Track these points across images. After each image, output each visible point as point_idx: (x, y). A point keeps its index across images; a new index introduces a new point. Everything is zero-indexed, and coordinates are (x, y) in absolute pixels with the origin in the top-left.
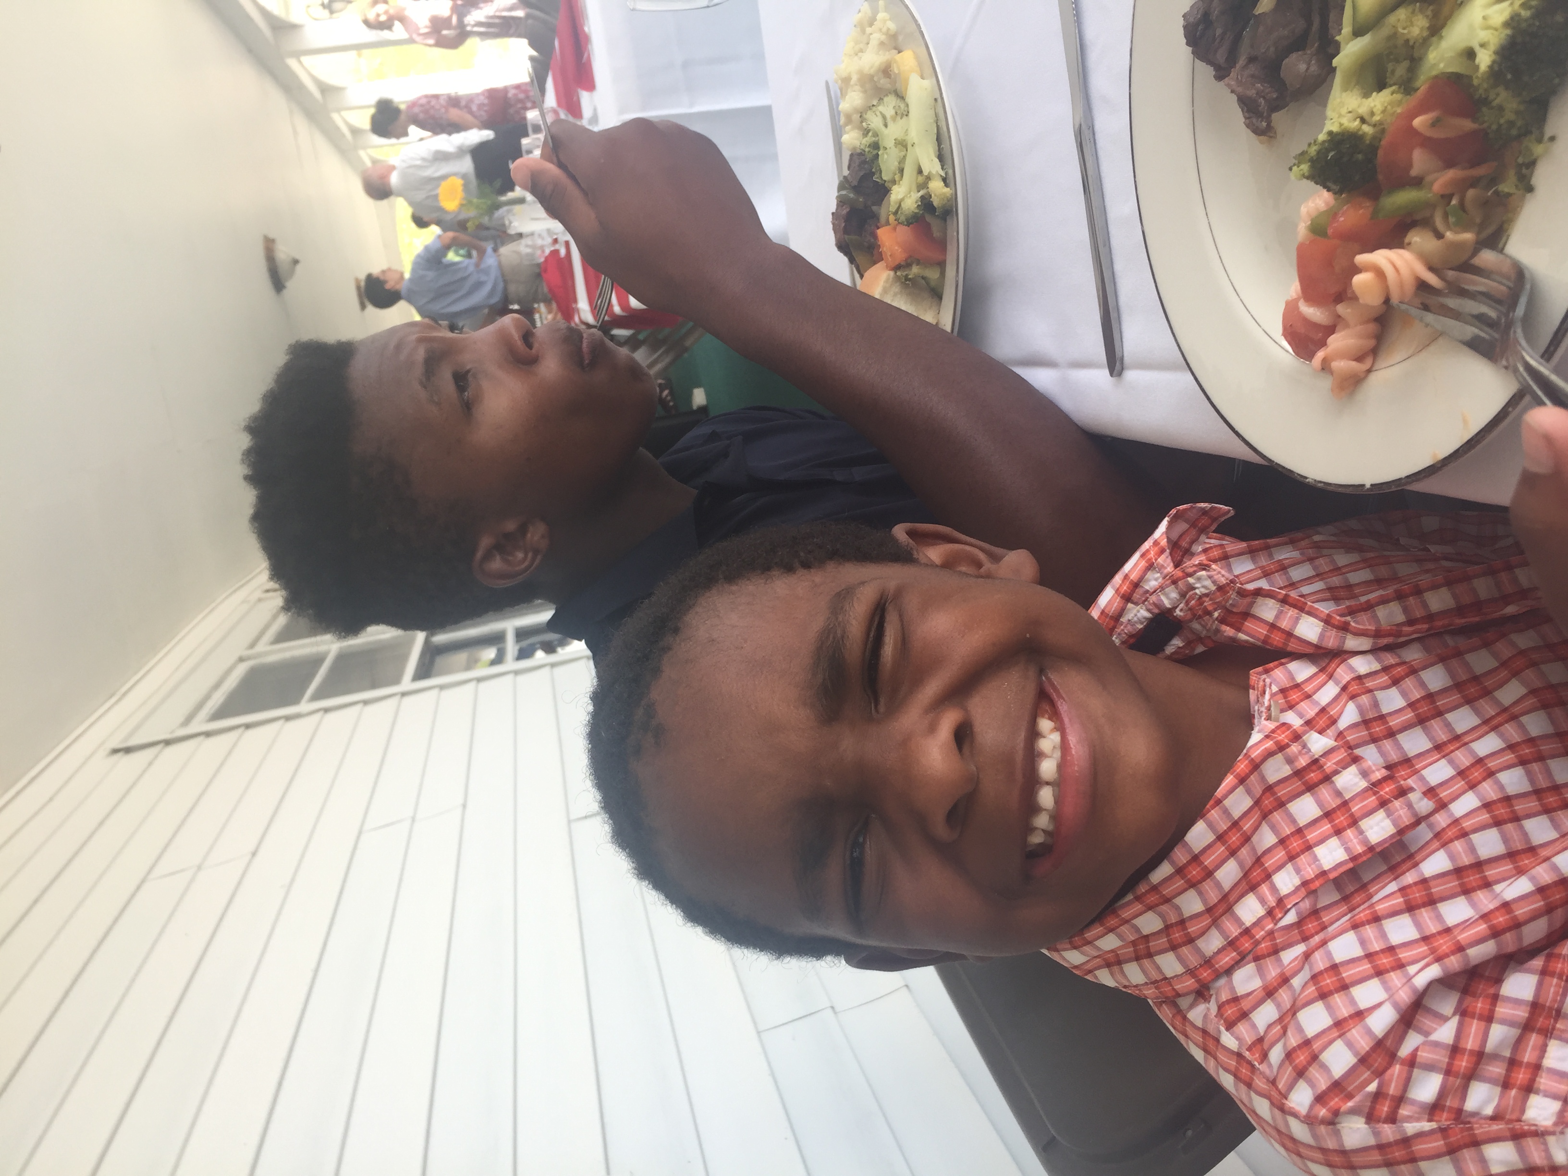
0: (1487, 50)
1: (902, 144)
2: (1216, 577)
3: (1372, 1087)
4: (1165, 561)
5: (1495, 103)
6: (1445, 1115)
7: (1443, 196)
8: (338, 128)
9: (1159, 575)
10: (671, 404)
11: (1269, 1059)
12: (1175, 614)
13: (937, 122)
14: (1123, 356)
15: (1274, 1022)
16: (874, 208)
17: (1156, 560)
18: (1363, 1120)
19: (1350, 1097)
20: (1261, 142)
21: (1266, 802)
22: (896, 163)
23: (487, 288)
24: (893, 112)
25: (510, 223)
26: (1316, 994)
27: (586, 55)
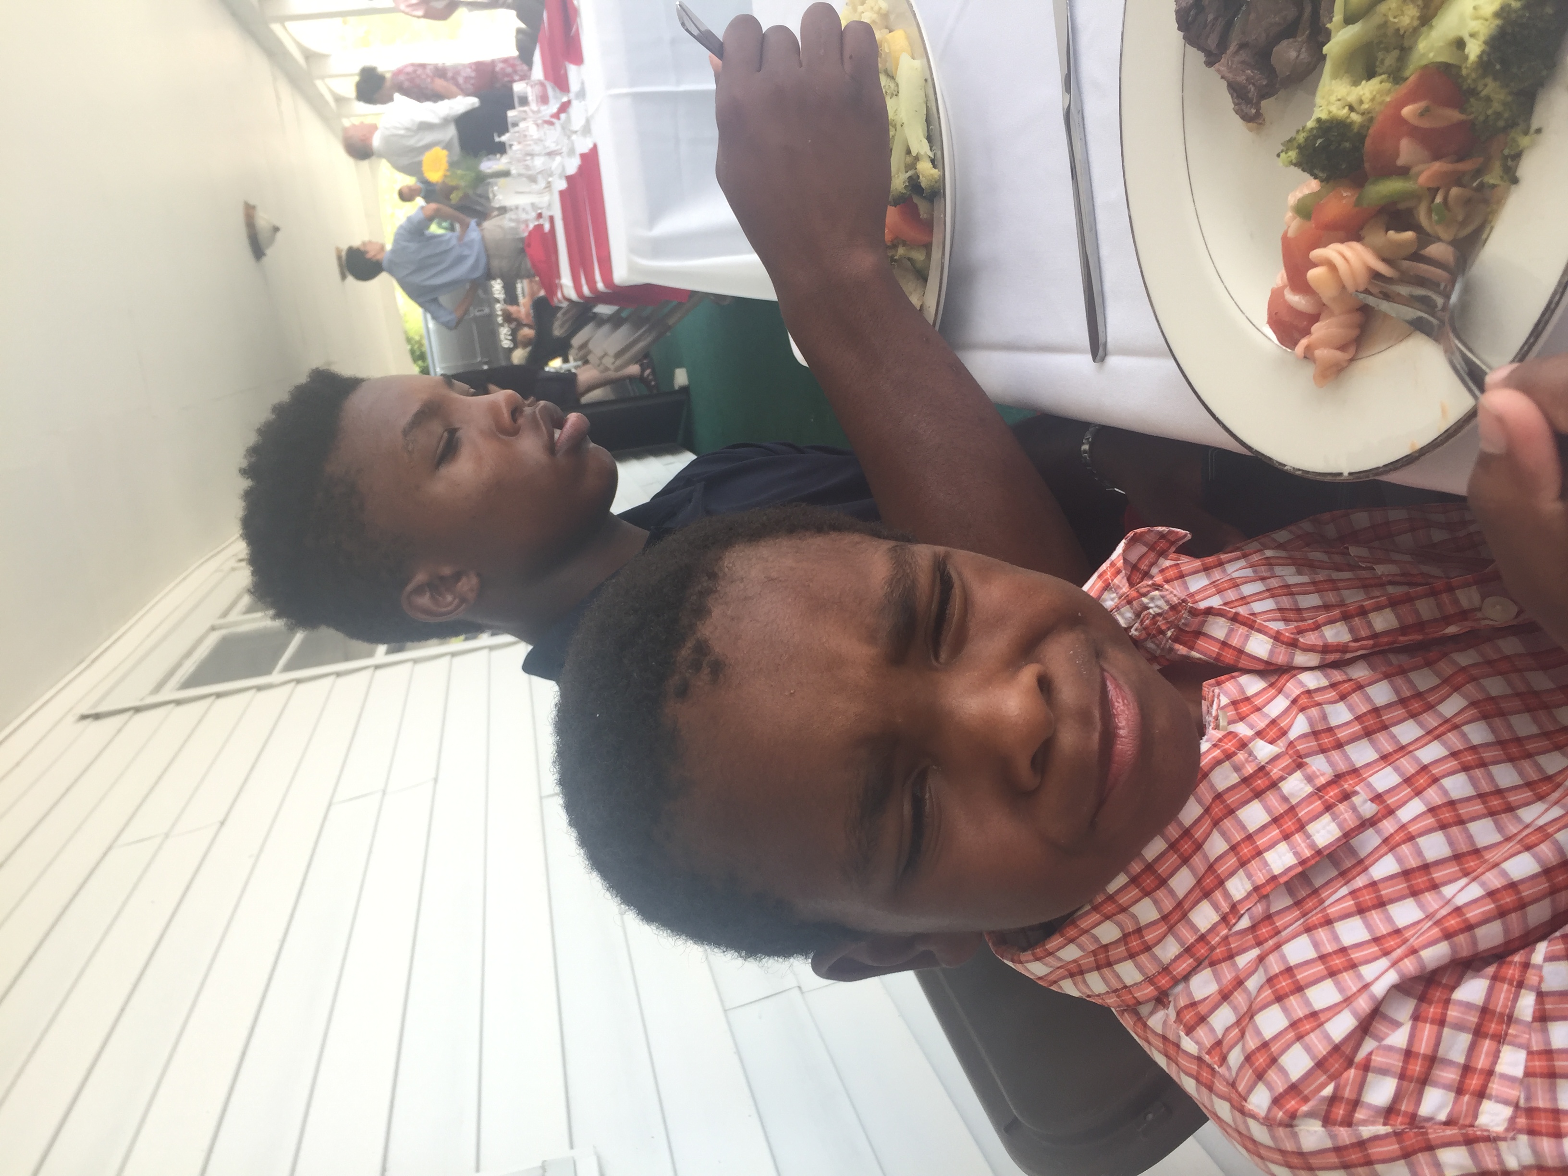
0: (1477, 40)
2: (1168, 597)
3: (1328, 1091)
4: (1120, 582)
5: (1483, 94)
6: (1400, 1119)
7: (1429, 189)
8: (322, 96)
9: (1114, 595)
10: (653, 383)
11: (1228, 1062)
12: (1130, 634)
13: (927, 102)
14: (1106, 342)
15: (1232, 1026)
17: (1112, 580)
18: (1320, 1123)
19: (1306, 1100)
20: (1251, 130)
21: (1216, 810)
23: (470, 262)
25: (494, 195)
26: (1273, 997)
27: (574, 29)
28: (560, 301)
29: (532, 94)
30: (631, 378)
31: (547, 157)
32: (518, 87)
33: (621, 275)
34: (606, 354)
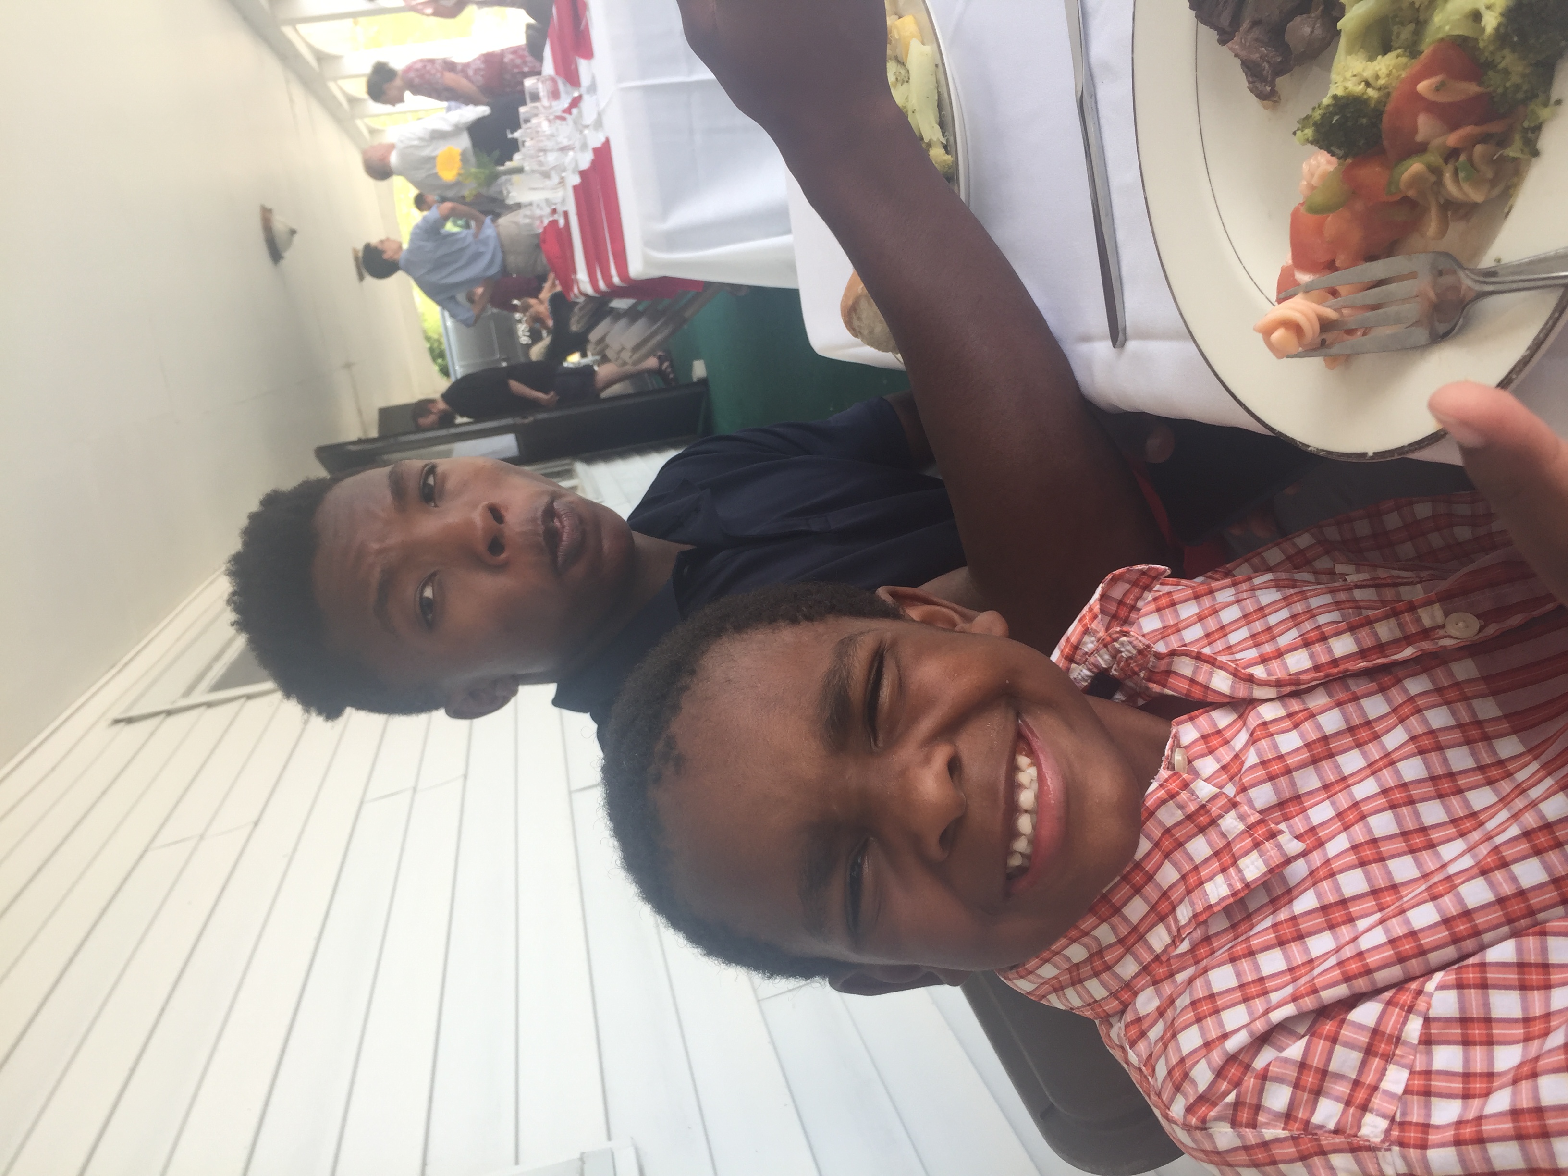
0: (1493, 11)
3: (1232, 1097)
4: (1098, 627)
5: (1501, 66)
6: (1297, 1125)
8: (334, 98)
9: (1093, 639)
10: (671, 376)
11: (1155, 1075)
13: (938, 87)
14: (1125, 326)
18: (1229, 1125)
19: (1214, 1105)
20: (1265, 107)
21: (1166, 843)
23: (486, 259)
26: (1194, 1019)
27: (584, 24)
28: (576, 296)
29: (542, 90)
30: (650, 372)
31: (560, 152)
32: (529, 83)
33: (637, 268)
34: (623, 349)
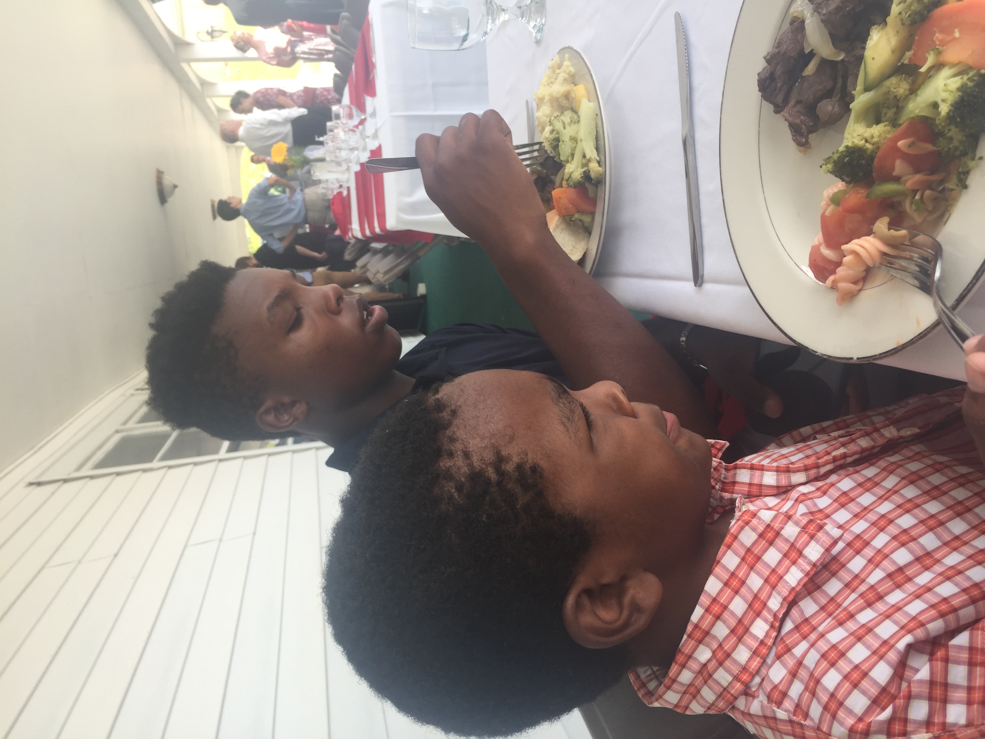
0: (947, 103)
1: (574, 139)
5: (948, 135)
6: (936, 728)
7: (913, 190)
8: (209, 108)
11: (810, 716)
13: (596, 127)
14: (703, 274)
15: (804, 691)
16: (552, 177)
20: (801, 151)
21: (749, 559)
22: (570, 151)
23: (295, 213)
24: (569, 120)
25: (314, 173)
27: (372, 76)
28: (350, 238)
29: (343, 113)
31: (349, 151)
32: (335, 108)
33: (392, 224)
34: (378, 272)
